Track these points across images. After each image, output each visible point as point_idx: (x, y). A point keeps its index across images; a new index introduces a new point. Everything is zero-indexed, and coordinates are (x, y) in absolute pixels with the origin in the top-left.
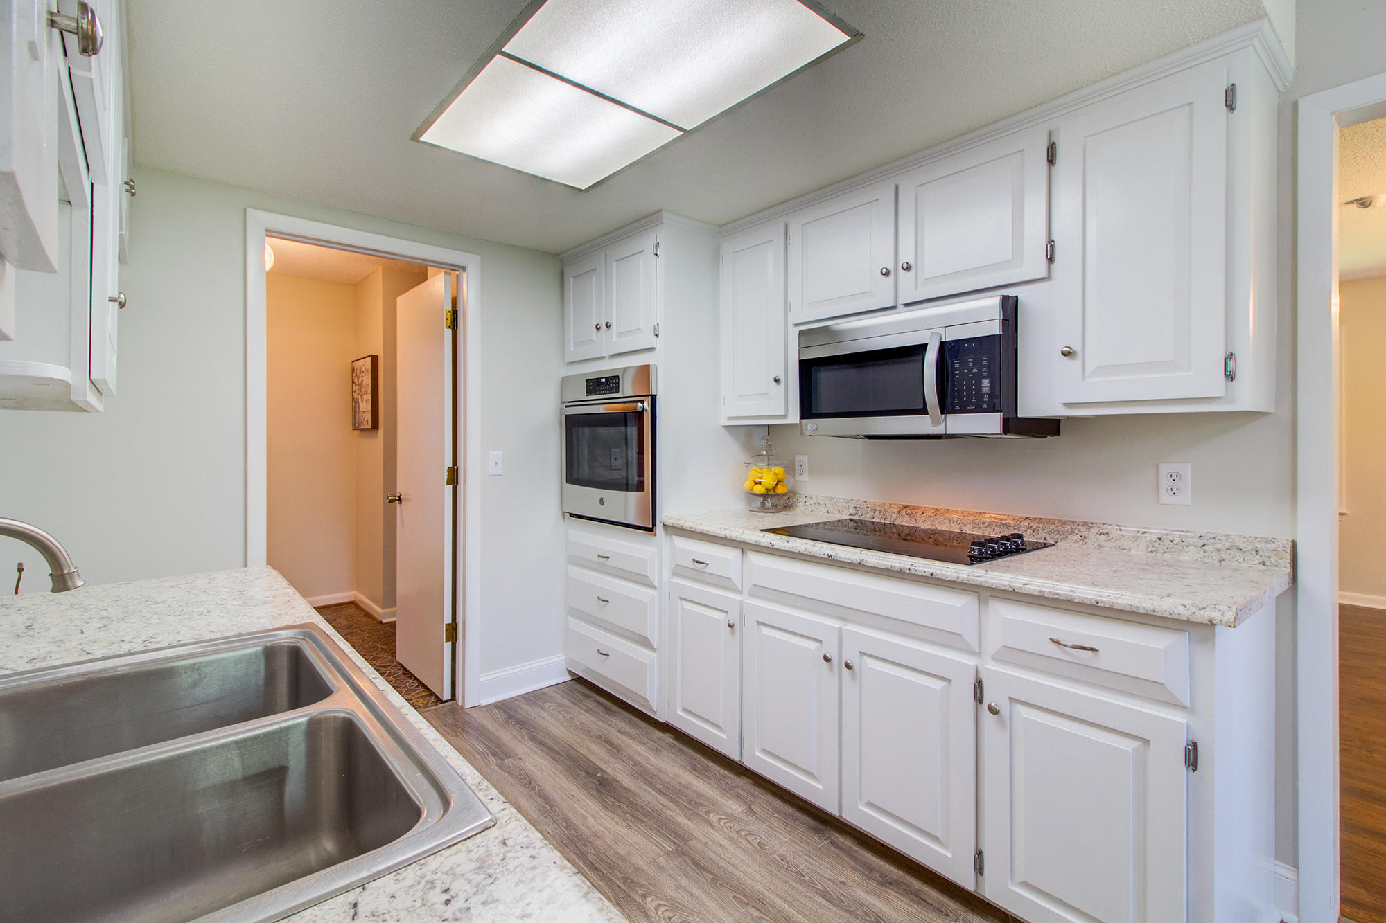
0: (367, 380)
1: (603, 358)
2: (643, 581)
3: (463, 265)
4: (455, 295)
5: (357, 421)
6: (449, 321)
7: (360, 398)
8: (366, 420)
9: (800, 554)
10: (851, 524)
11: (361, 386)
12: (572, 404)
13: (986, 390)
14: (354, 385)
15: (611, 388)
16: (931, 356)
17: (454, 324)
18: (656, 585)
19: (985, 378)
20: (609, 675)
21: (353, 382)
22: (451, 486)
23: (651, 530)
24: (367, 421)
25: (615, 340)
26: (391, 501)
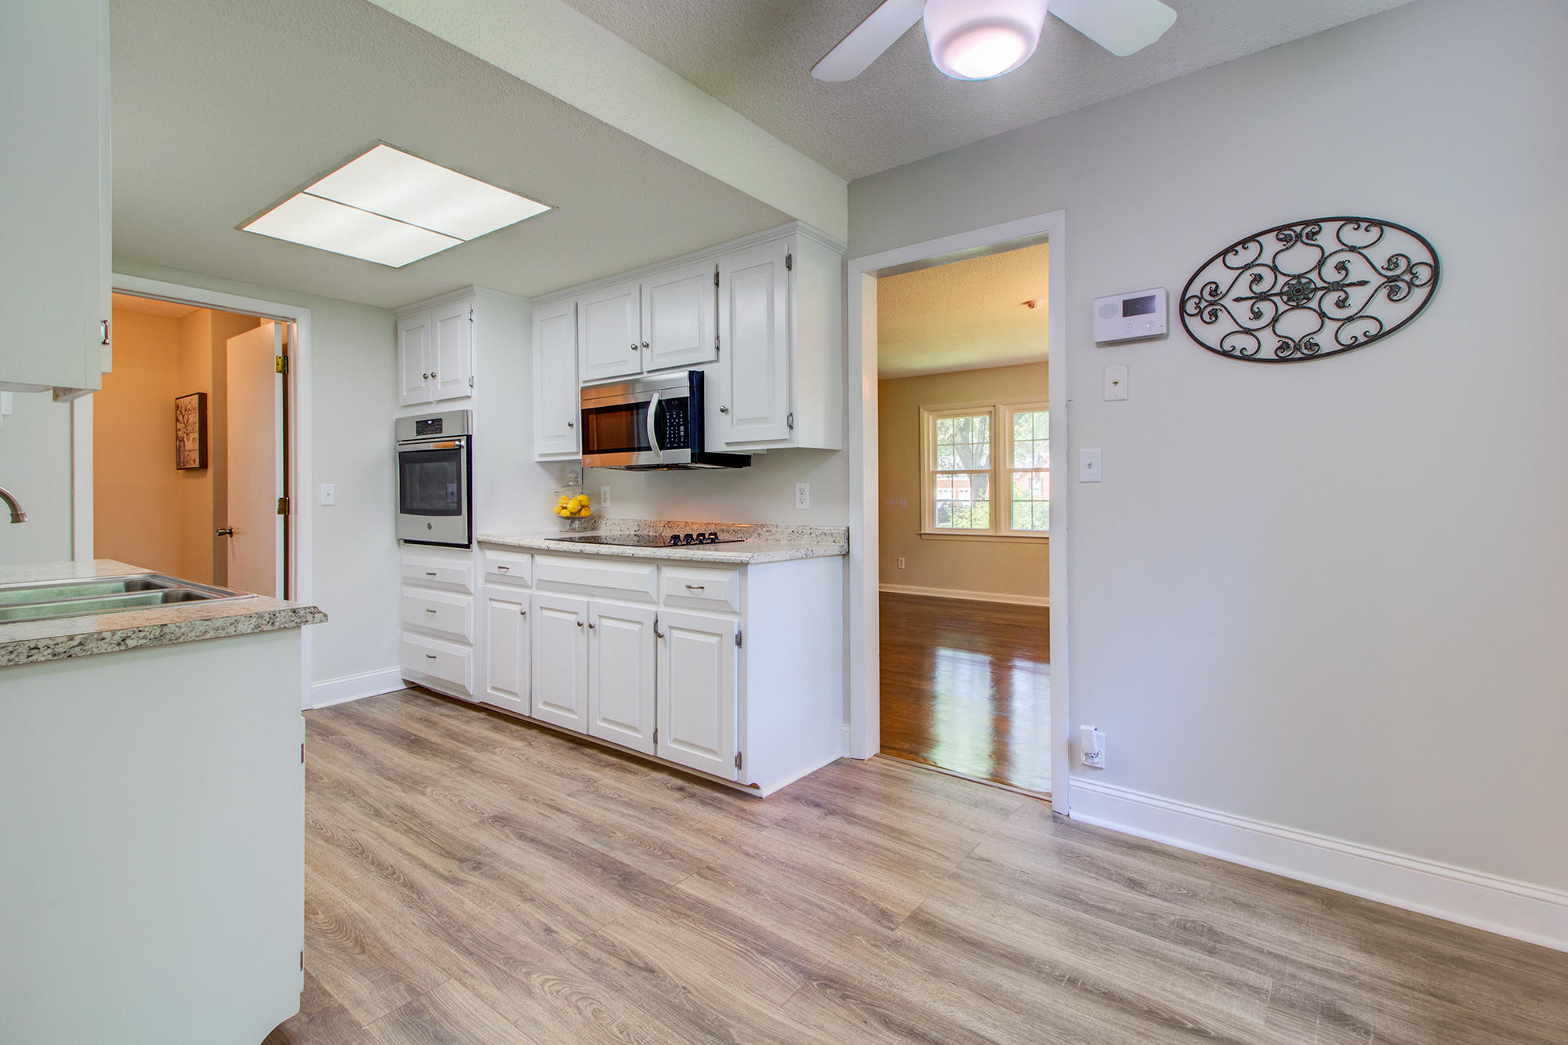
0: (194, 418)
1: (431, 403)
2: (462, 590)
3: (294, 317)
4: (285, 342)
5: (182, 460)
6: (280, 366)
7: (185, 436)
8: (192, 459)
9: (565, 552)
10: (636, 538)
11: (186, 424)
12: (407, 442)
13: (682, 434)
14: (178, 423)
15: (437, 429)
16: (652, 410)
17: (285, 368)
18: (472, 592)
19: (682, 425)
20: (438, 674)
21: (177, 420)
22: (283, 515)
23: (468, 546)
24: (194, 460)
25: (439, 388)
26: (221, 534)
